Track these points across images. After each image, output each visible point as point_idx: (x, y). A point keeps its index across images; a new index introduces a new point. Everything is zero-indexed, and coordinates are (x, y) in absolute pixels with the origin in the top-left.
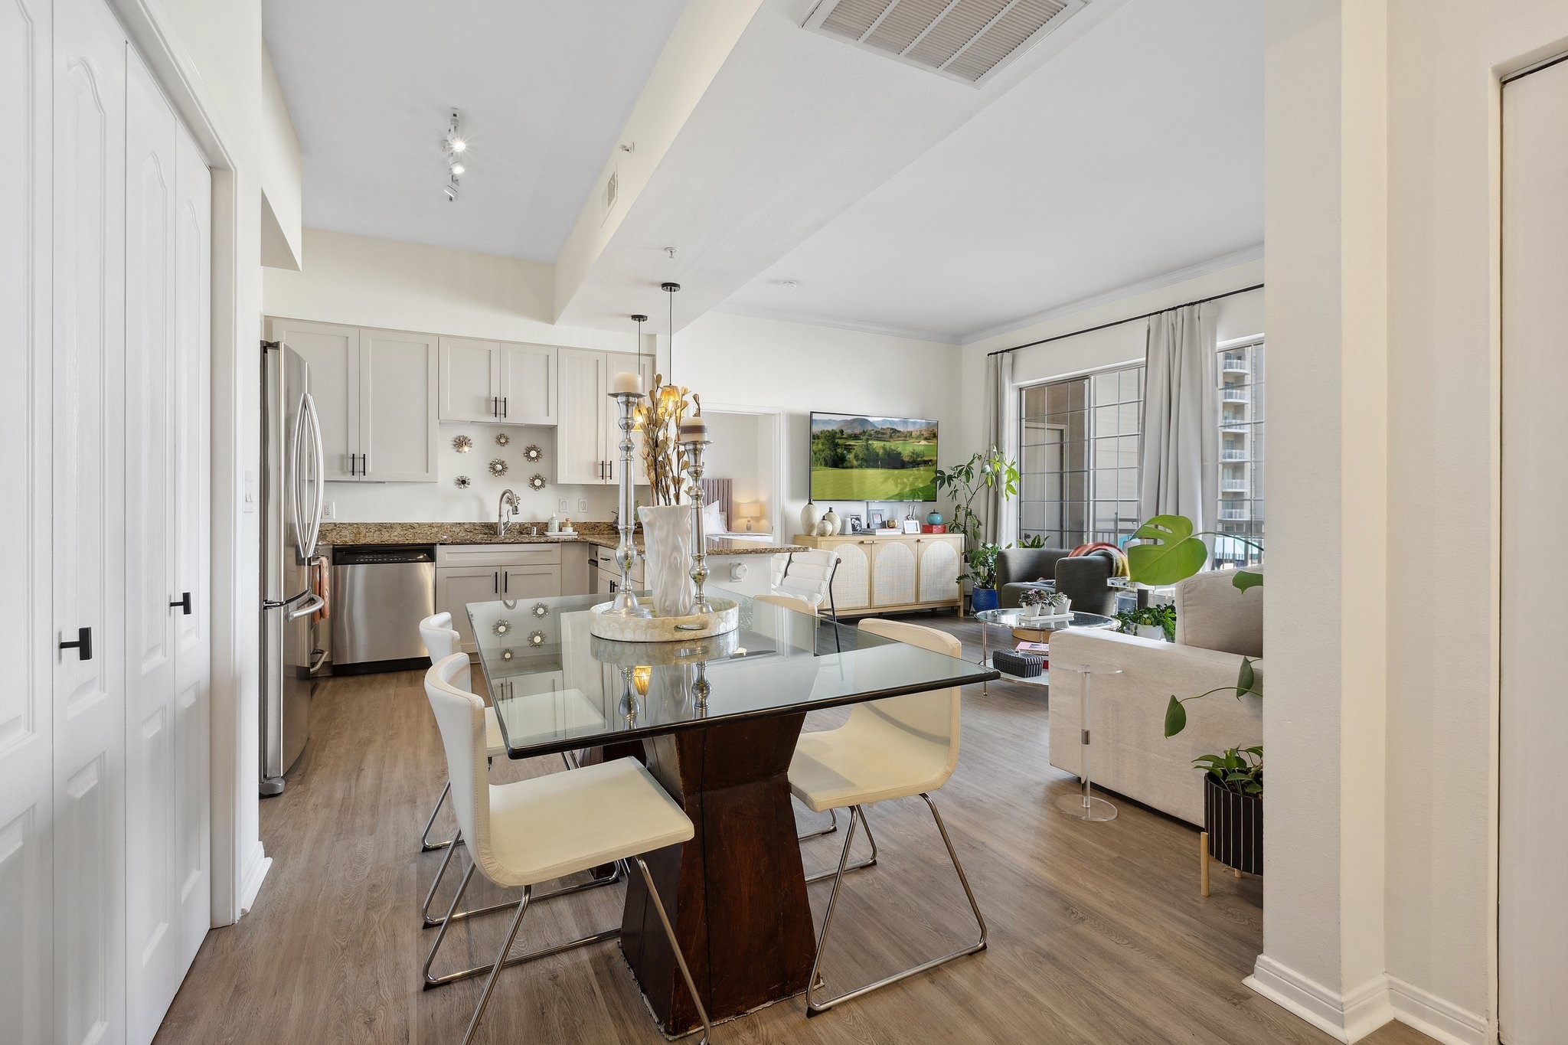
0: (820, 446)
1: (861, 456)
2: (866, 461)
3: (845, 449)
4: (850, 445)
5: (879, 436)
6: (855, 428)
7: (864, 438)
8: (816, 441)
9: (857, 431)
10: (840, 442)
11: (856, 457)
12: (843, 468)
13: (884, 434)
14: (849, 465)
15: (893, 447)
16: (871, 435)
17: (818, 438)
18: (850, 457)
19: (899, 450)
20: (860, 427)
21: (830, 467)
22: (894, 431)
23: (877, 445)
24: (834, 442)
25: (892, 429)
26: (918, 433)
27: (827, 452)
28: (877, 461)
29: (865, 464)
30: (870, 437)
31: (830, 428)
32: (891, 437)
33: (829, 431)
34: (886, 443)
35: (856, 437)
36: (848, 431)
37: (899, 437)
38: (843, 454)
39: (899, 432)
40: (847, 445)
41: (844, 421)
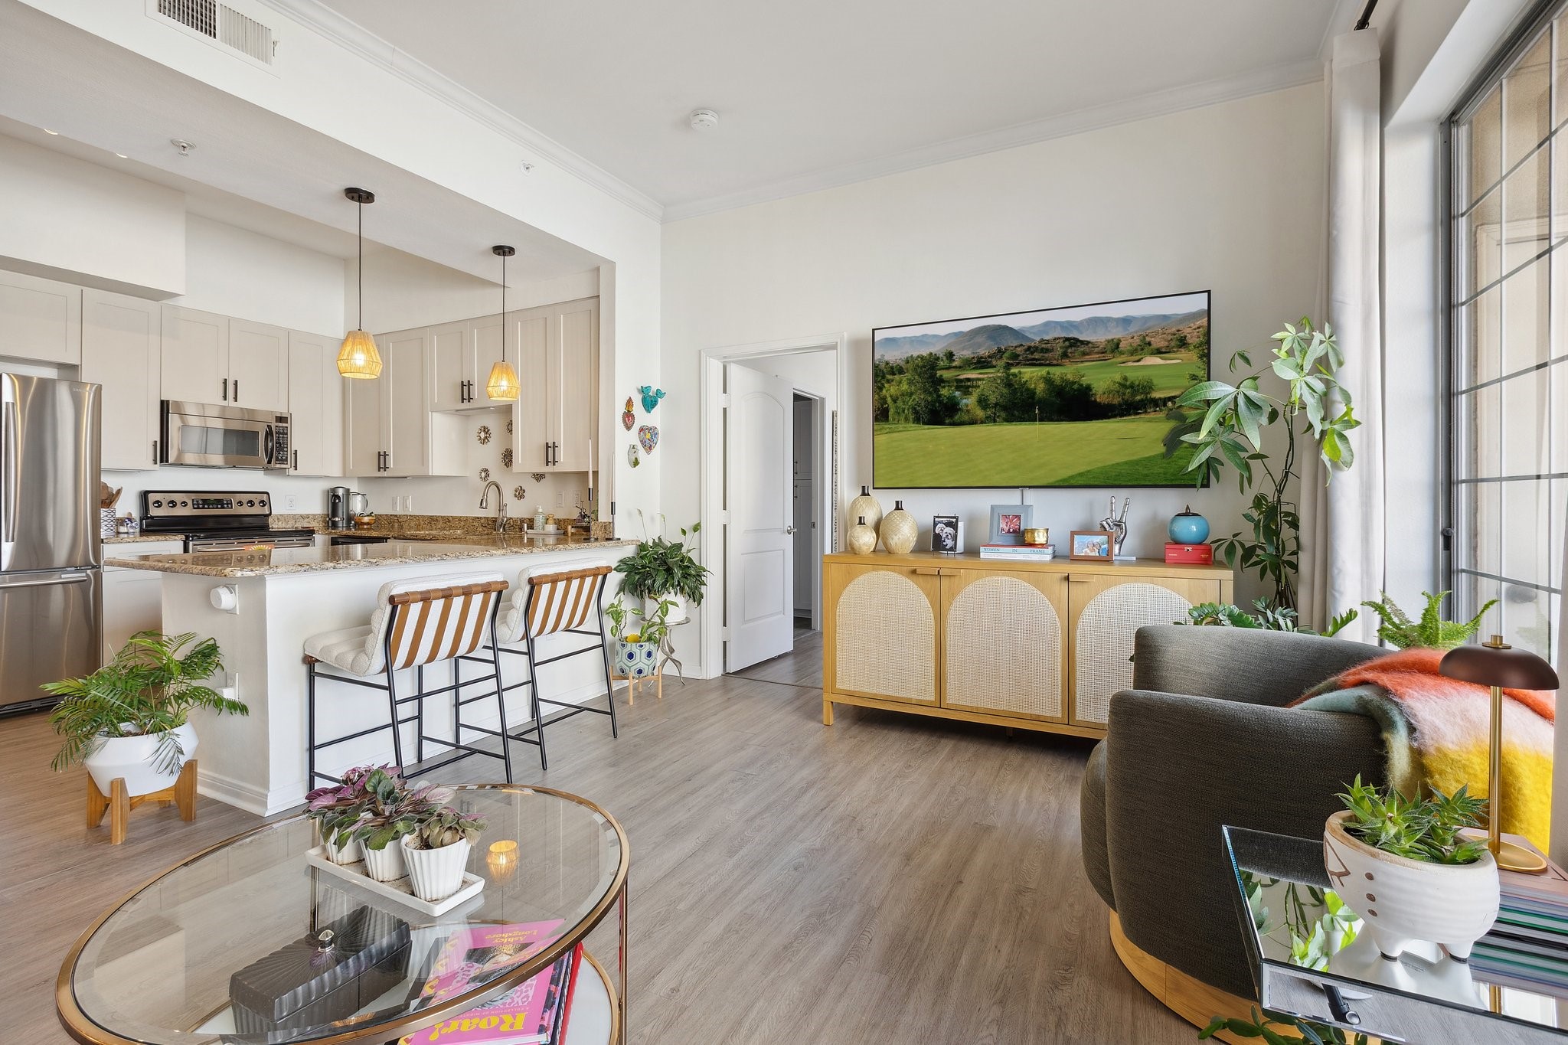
0: (905, 387)
1: (993, 399)
2: (1005, 408)
3: (958, 388)
4: (968, 380)
5: (1037, 356)
6: (980, 346)
7: (1001, 363)
8: (897, 377)
9: (983, 352)
10: (946, 375)
11: (983, 402)
12: (954, 424)
13: (1047, 350)
14: (966, 418)
15: (1070, 377)
16: (1015, 356)
17: (901, 371)
18: (970, 402)
19: (1085, 381)
20: (989, 343)
21: (925, 423)
22: (1074, 342)
23: (1031, 375)
24: (933, 376)
25: (1067, 339)
26: (1137, 341)
27: (919, 397)
28: (1032, 406)
29: (1003, 414)
30: (1015, 359)
31: (925, 352)
32: (1065, 355)
33: (922, 358)
34: (1052, 370)
35: (981, 363)
36: (963, 353)
37: (1084, 354)
38: (952, 399)
39: (1088, 343)
40: (961, 381)
41: (955, 334)
